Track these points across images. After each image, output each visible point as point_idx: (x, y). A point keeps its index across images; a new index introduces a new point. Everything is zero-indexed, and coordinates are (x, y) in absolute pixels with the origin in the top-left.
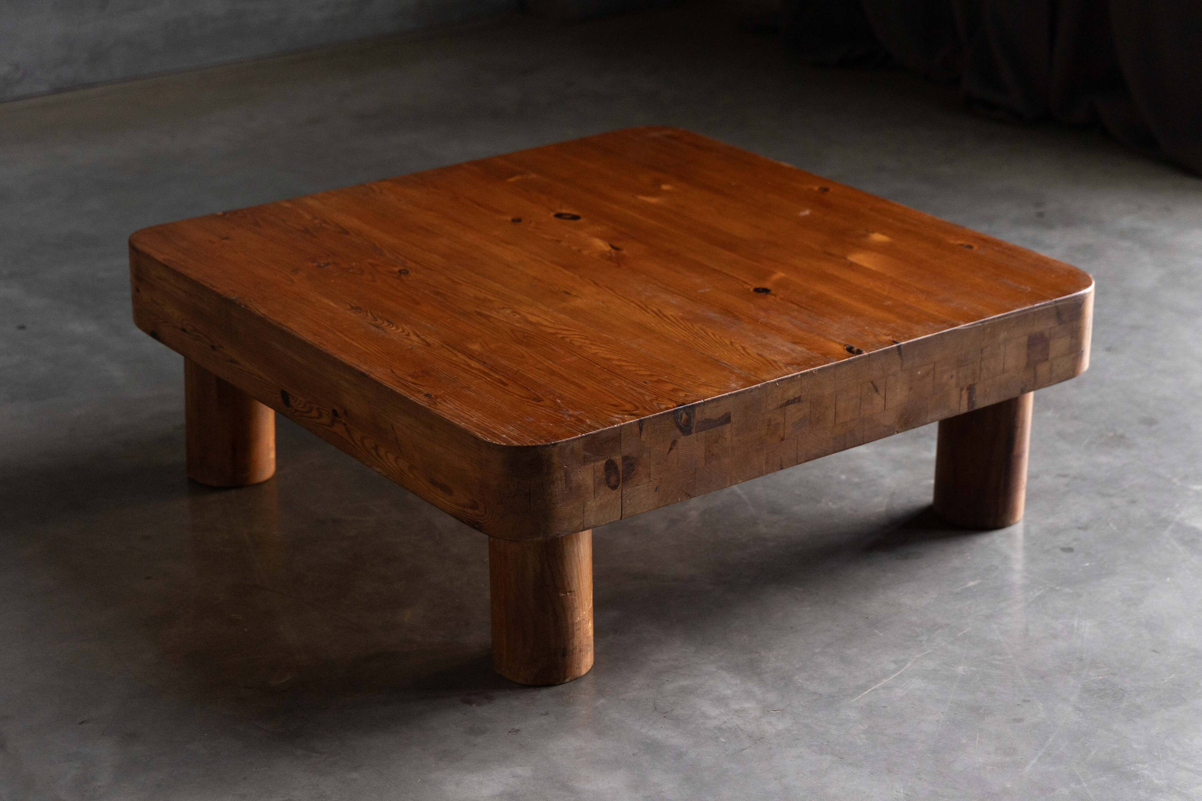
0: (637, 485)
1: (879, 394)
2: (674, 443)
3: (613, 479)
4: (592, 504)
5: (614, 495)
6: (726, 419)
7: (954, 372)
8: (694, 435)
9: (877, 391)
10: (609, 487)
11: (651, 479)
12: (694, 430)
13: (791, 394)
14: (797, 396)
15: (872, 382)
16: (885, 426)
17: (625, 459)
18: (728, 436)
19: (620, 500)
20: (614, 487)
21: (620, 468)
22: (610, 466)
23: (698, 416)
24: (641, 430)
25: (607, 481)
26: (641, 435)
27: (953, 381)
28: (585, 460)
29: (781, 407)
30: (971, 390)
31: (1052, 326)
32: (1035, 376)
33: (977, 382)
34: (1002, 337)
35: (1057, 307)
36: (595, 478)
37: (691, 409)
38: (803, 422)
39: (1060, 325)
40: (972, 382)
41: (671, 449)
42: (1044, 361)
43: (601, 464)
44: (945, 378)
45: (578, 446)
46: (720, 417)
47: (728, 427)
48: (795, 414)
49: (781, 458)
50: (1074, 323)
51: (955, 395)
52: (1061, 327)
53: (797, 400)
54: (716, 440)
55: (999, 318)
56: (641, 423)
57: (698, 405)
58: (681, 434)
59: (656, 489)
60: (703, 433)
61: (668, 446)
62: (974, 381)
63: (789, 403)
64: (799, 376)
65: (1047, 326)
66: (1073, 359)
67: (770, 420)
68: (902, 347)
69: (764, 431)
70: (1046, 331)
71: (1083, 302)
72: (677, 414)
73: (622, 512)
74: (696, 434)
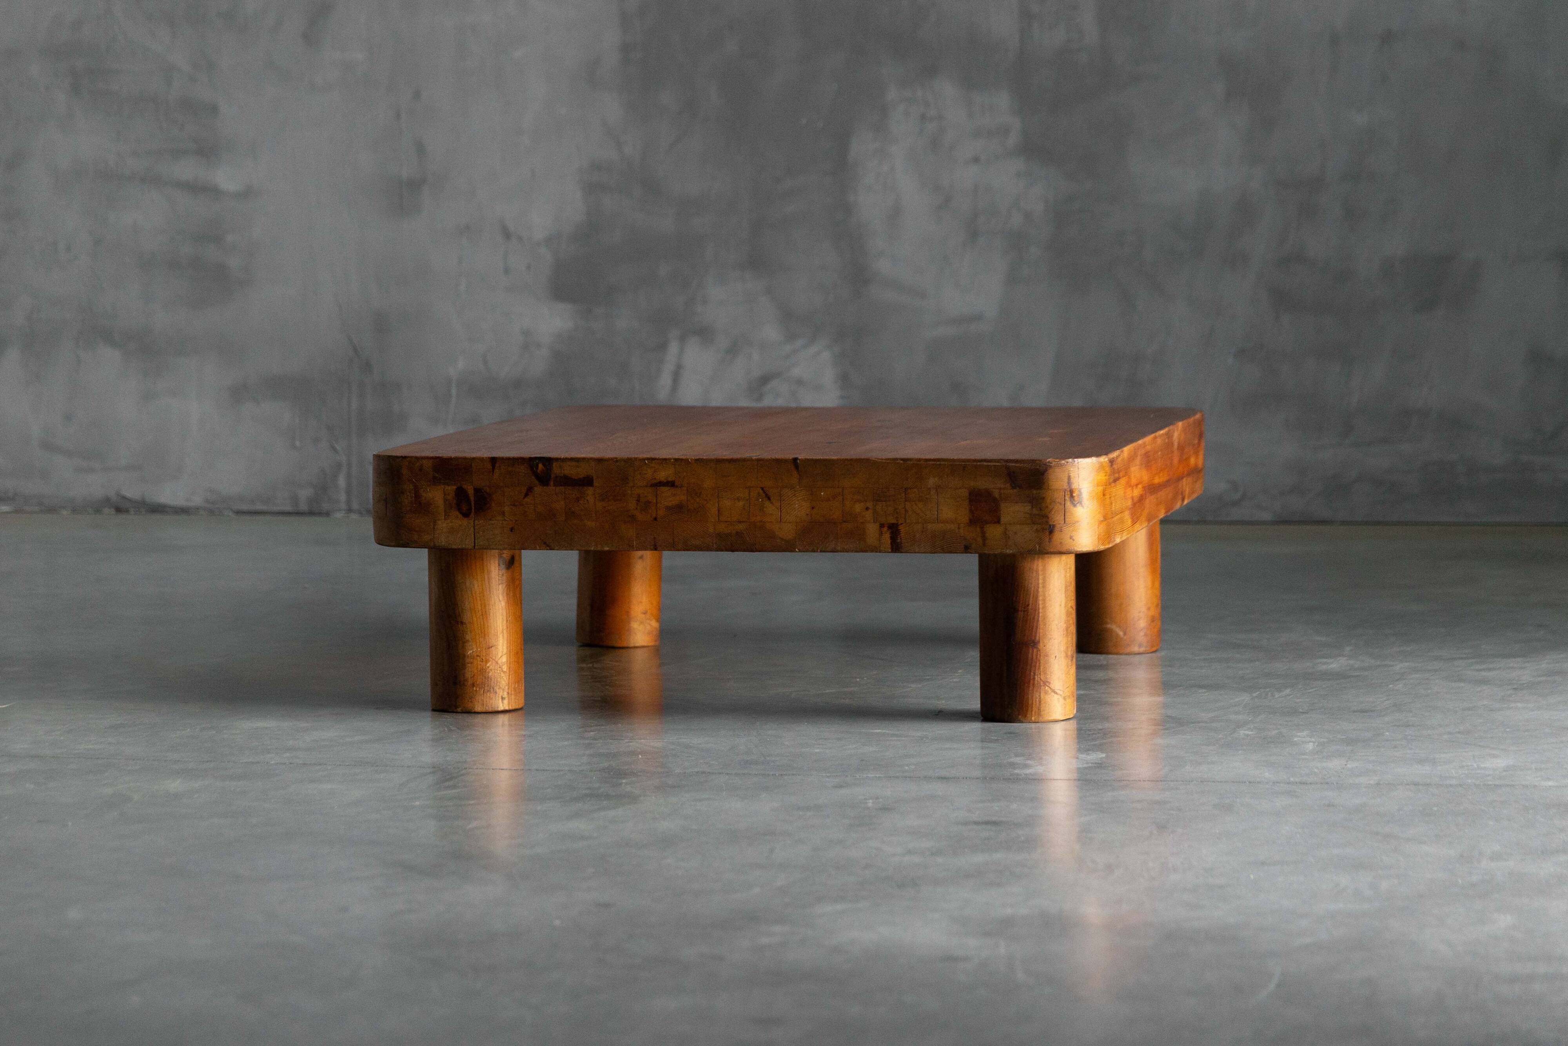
0: (490, 519)
1: (773, 505)
2: (530, 490)
3: (464, 507)
4: (443, 525)
5: (465, 522)
6: (588, 481)
7: (869, 505)
8: (552, 488)
9: (769, 499)
10: (461, 513)
11: (505, 518)
12: (552, 483)
13: (663, 475)
14: (670, 479)
15: (762, 489)
16: (782, 539)
17: (477, 490)
18: (591, 499)
19: (472, 529)
20: (466, 515)
21: (472, 498)
22: (461, 493)
23: (556, 470)
24: (494, 467)
25: (459, 510)
26: (493, 473)
27: (869, 515)
28: (435, 481)
29: (652, 486)
30: (894, 529)
31: (1002, 486)
32: (984, 538)
33: (901, 524)
34: (932, 481)
35: (1007, 468)
36: (445, 500)
37: (548, 461)
38: (679, 508)
39: (1014, 488)
40: (894, 521)
41: (526, 495)
42: (995, 523)
43: (451, 489)
44: (858, 508)
45: (428, 465)
46: (581, 477)
47: (590, 491)
48: (669, 498)
49: (654, 538)
50: (1035, 492)
51: (872, 529)
52: (1015, 491)
53: (671, 484)
54: (578, 499)
55: (927, 460)
56: (493, 460)
57: (557, 459)
58: (537, 482)
59: (512, 530)
60: (562, 488)
61: (524, 491)
62: (897, 520)
63: (661, 484)
64: (672, 460)
65: (996, 486)
66: (1037, 531)
67: (639, 496)
68: (798, 461)
69: (632, 505)
70: (994, 490)
71: (1046, 470)
72: (532, 462)
73: (474, 541)
74: (554, 488)
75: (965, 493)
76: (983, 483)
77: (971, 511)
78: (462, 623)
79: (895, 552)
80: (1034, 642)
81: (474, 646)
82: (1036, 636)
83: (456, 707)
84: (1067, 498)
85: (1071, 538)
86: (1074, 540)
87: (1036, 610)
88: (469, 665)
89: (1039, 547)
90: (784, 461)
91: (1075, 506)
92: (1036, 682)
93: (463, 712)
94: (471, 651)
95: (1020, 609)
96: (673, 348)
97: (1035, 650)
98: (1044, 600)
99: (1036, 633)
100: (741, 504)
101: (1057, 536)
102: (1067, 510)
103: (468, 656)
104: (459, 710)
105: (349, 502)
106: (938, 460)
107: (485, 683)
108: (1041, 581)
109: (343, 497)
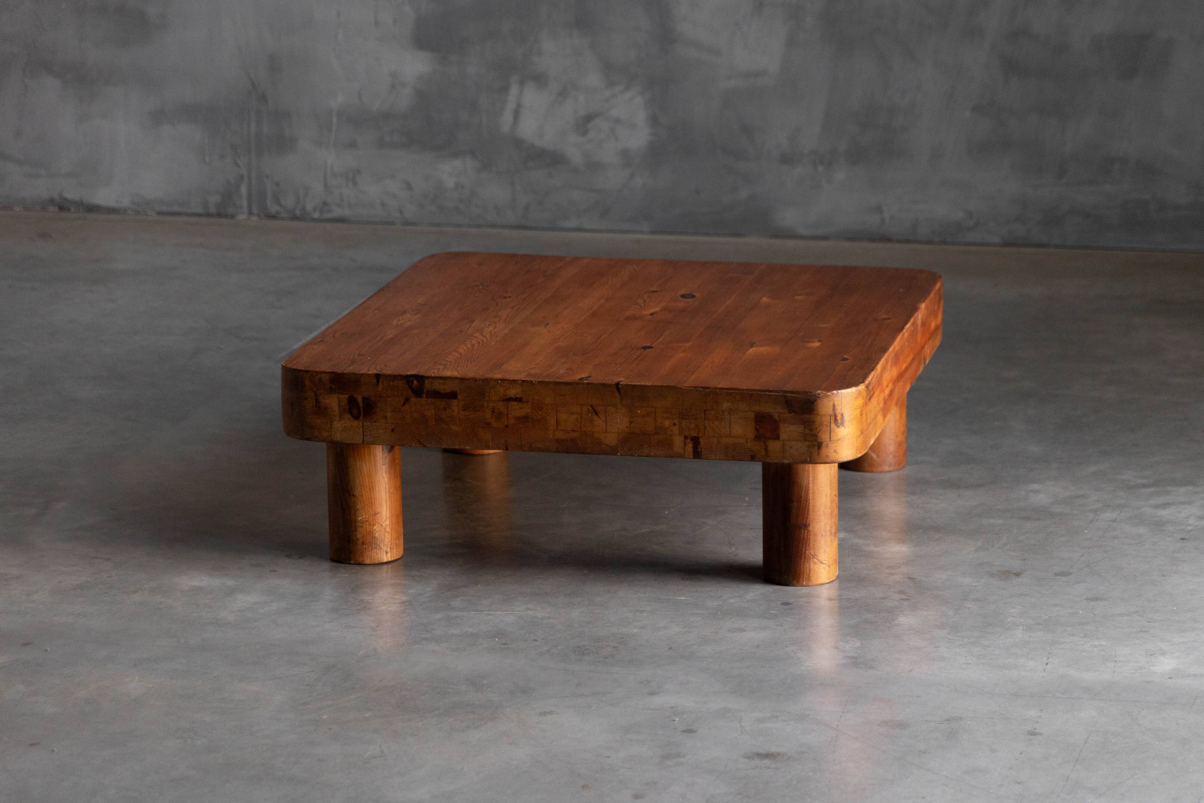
0: (376, 422)
1: (599, 417)
2: (407, 400)
3: (355, 412)
4: (338, 425)
5: (355, 423)
6: (453, 395)
7: (676, 421)
8: (424, 399)
9: (597, 414)
10: (352, 416)
11: (388, 421)
12: (424, 396)
13: (513, 392)
14: (518, 396)
15: (592, 406)
16: (607, 445)
17: (365, 399)
18: (455, 409)
19: (361, 429)
20: (356, 418)
21: (361, 405)
22: (352, 401)
23: (428, 385)
24: (378, 381)
25: (351, 412)
26: (378, 386)
27: (675, 429)
28: (331, 391)
29: (504, 400)
30: (696, 441)
31: (781, 411)
32: (766, 450)
33: (702, 437)
34: (726, 405)
35: (785, 397)
36: (340, 406)
37: (421, 378)
38: (525, 419)
39: (790, 413)
40: (696, 435)
41: (404, 404)
42: (775, 439)
43: (345, 397)
44: (667, 423)
45: (325, 378)
46: (448, 392)
47: (455, 402)
48: (517, 410)
49: (506, 441)
50: (806, 416)
51: (678, 441)
52: (791, 415)
53: (519, 400)
54: (445, 409)
55: (721, 389)
56: (378, 376)
57: (428, 377)
58: (413, 395)
59: (393, 430)
60: (433, 400)
61: (402, 401)
62: (698, 434)
63: (510, 399)
64: (520, 382)
65: (776, 411)
66: (808, 446)
67: (494, 408)
68: (620, 386)
69: (488, 414)
70: (775, 414)
71: (815, 400)
72: (408, 379)
73: (363, 439)
74: (426, 399)
75: (752, 415)
76: (767, 408)
77: (756, 429)
78: (354, 495)
79: (696, 458)
80: (805, 525)
81: (364, 514)
82: (807, 521)
83: (350, 560)
84: (832, 421)
85: (835, 451)
86: (837, 453)
87: (807, 500)
88: (360, 528)
89: (810, 459)
90: (610, 385)
91: (838, 427)
92: (807, 556)
93: (355, 564)
94: (361, 518)
95: (794, 501)
96: (514, 90)
97: (806, 532)
98: (813, 493)
99: (807, 518)
100: (575, 416)
101: (824, 451)
102: (832, 431)
103: (359, 521)
104: (352, 562)
105: (250, 206)
106: (730, 389)
107: (371, 542)
108: (811, 479)
109: (245, 203)
